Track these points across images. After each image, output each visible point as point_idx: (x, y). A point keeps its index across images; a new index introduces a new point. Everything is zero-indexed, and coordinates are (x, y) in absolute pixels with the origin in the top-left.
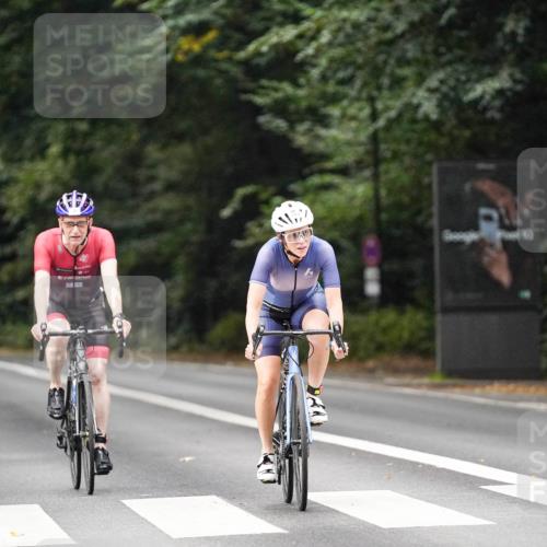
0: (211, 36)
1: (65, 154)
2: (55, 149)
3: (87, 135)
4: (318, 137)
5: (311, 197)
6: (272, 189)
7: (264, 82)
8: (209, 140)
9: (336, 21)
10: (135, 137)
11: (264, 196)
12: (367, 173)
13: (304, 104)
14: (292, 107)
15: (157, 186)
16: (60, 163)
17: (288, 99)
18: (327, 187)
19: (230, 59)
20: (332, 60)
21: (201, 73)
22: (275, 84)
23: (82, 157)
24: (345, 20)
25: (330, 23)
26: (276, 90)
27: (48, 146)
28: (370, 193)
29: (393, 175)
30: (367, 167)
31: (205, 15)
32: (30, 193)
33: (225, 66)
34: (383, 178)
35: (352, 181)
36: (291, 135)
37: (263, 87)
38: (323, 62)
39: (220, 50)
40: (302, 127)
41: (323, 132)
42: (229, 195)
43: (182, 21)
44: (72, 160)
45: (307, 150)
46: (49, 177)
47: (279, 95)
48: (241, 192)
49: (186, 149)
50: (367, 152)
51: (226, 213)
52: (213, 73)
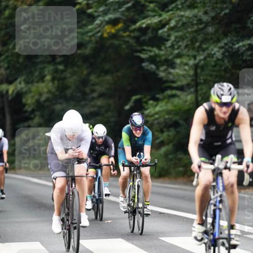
0: (120, 25)
1: (53, 79)
2: (48, 78)
3: (62, 71)
4: (170, 73)
5: (166, 100)
6: (148, 97)
7: (145, 48)
8: (119, 74)
9: (179, 16)
10: (85, 72)
11: (144, 100)
12: (192, 90)
13: (163, 58)
14: (158, 59)
15: (95, 95)
16: (51, 84)
17: (156, 56)
18: (174, 96)
19: (129, 36)
20: (176, 37)
21: (116, 42)
22: (150, 48)
23: (61, 82)
24: (182, 16)
25: (175, 17)
26: (150, 51)
27: (45, 76)
28: (194, 99)
29: (204, 91)
30: (192, 87)
31: (118, 15)
32: (37, 97)
33: (127, 39)
34: (200, 92)
35: (185, 93)
36: (157, 72)
37: (144, 50)
38: (173, 38)
39: (125, 32)
40: (162, 68)
41: (172, 71)
42: (129, 100)
43: (107, 18)
44: (56, 82)
45: (165, 79)
46: (45, 90)
47: (152, 54)
48: (134, 98)
49: (108, 78)
50: (192, 80)
51: (127, 107)
52: (122, 43)
